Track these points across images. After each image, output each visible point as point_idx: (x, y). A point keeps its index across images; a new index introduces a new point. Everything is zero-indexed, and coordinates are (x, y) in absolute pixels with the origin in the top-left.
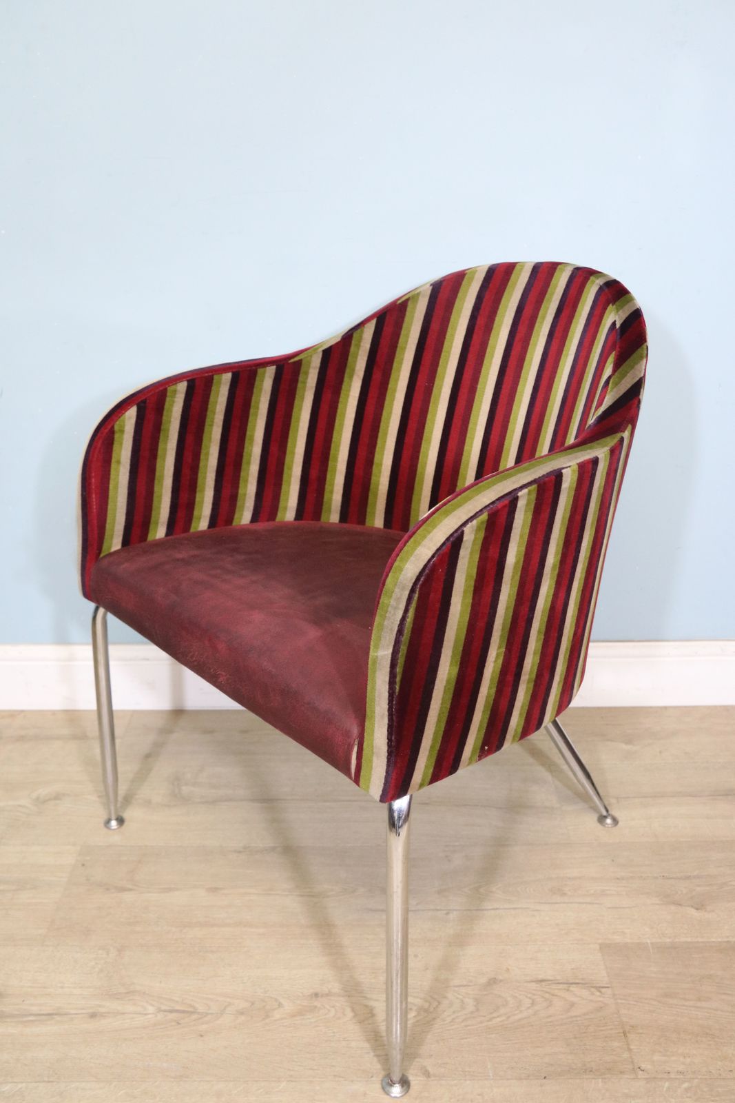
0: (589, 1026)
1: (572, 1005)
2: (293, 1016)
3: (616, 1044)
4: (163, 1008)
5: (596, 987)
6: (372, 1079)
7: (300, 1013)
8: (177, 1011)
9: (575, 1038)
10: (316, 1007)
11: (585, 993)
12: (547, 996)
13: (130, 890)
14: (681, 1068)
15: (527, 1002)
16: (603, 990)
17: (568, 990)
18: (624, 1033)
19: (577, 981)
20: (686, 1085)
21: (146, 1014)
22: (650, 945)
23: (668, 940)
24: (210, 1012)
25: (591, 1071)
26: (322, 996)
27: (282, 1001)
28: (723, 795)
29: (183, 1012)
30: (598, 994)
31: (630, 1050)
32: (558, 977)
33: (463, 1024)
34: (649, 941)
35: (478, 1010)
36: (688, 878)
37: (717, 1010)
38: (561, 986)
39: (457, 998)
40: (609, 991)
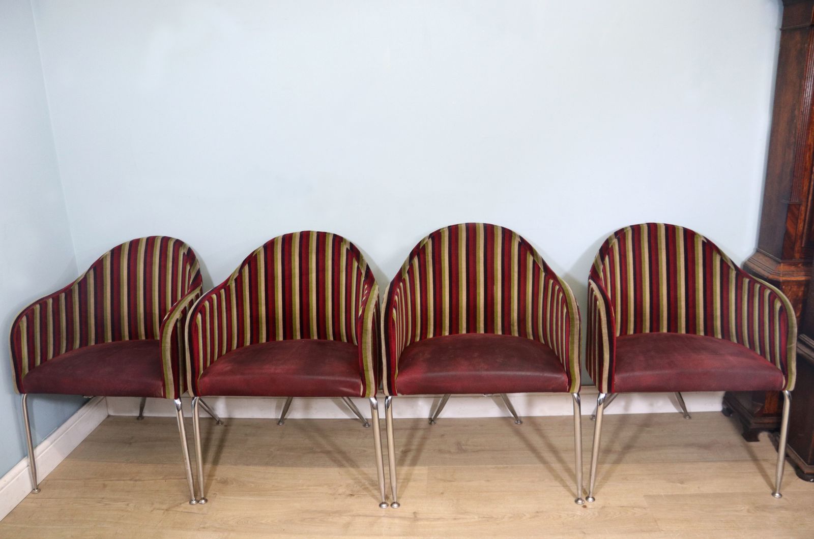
1: (635, 513)
2: (530, 518)
4: (481, 516)
7: (533, 517)
8: (486, 517)
10: (538, 515)
11: (639, 510)
12: (625, 510)
15: (618, 512)
17: (633, 509)
20: (678, 534)
21: (474, 518)
26: (540, 512)
27: (525, 513)
29: (489, 517)
30: (644, 510)
31: (658, 525)
32: (631, 505)
33: (594, 519)
35: (599, 516)
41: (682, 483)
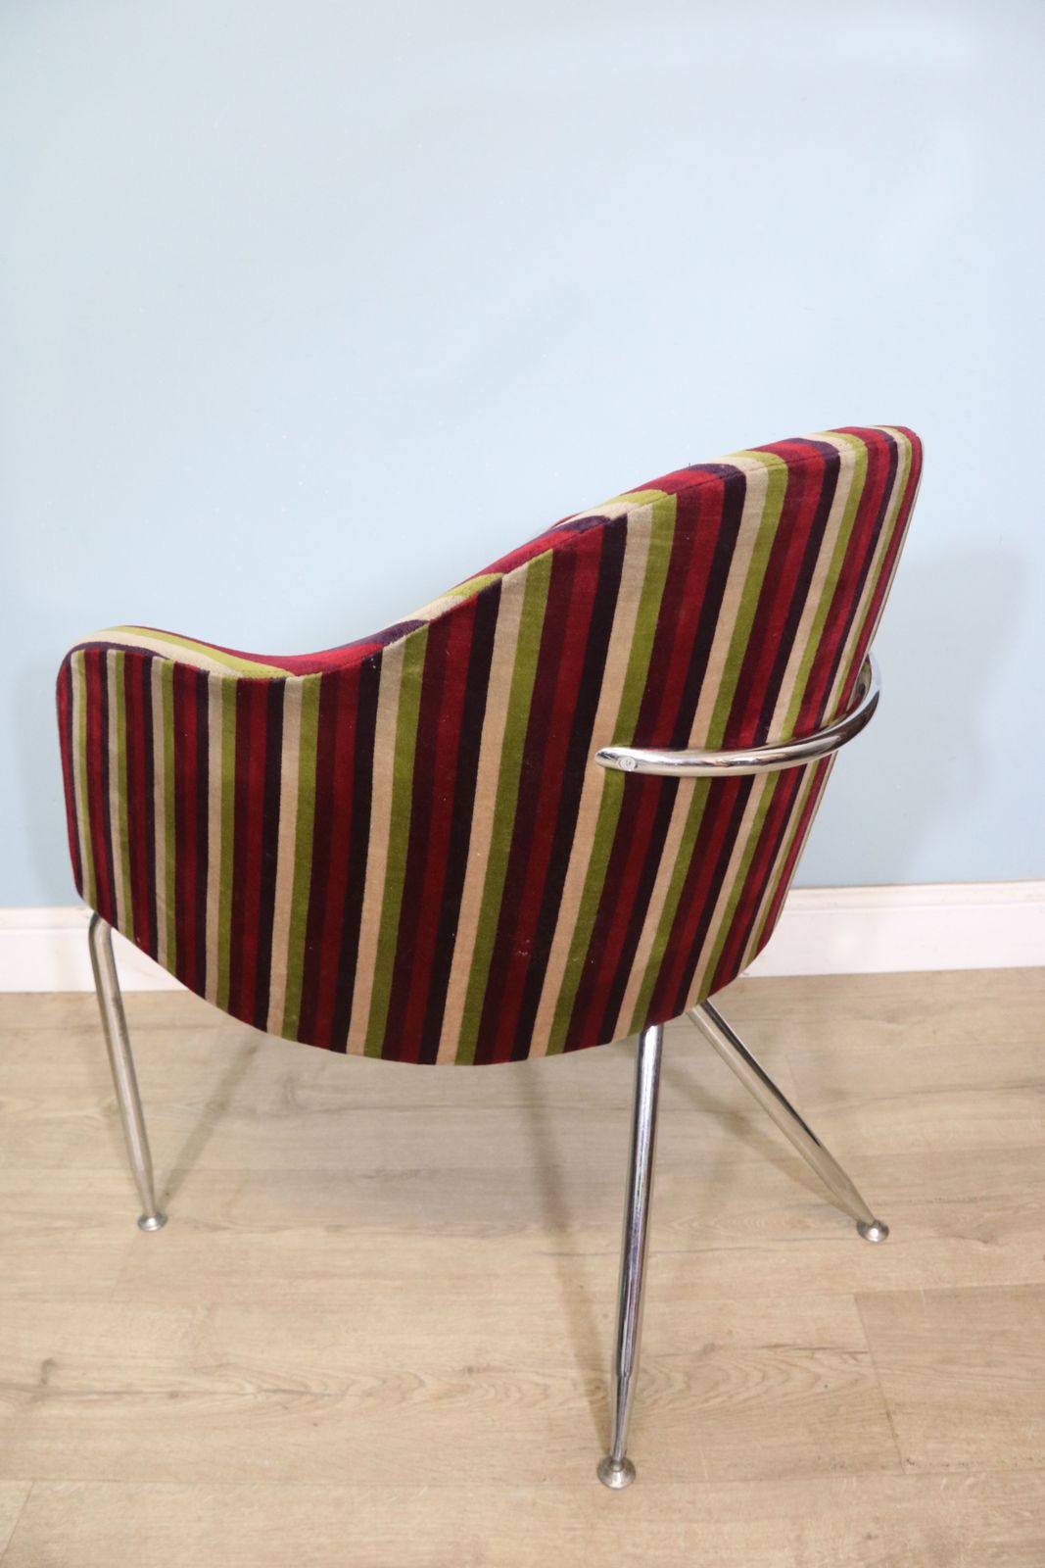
0: (840, 1406)
1: (817, 1377)
2: (438, 1398)
3: (876, 1429)
4: (266, 1386)
5: (849, 1353)
6: (546, 1483)
7: (449, 1394)
8: (284, 1391)
9: (822, 1422)
10: (468, 1386)
11: (834, 1361)
12: (783, 1366)
13: (225, 1228)
14: (964, 1458)
15: (756, 1376)
16: (860, 1357)
17: (812, 1358)
18: (888, 1415)
19: (824, 1345)
20: (970, 1481)
21: (243, 1395)
22: (922, 1293)
23: (947, 1286)
24: (328, 1392)
25: (842, 1467)
26: (478, 1371)
27: (423, 1377)
28: (1017, 1087)
29: (291, 1392)
30: (852, 1361)
31: (895, 1436)
32: (799, 1341)
33: (671, 1406)
34: (921, 1289)
35: (689, 1387)
36: (973, 1200)
37: (1011, 1378)
38: (803, 1353)
39: (661, 1372)
40: (866, 1358)
41: (988, 1239)
